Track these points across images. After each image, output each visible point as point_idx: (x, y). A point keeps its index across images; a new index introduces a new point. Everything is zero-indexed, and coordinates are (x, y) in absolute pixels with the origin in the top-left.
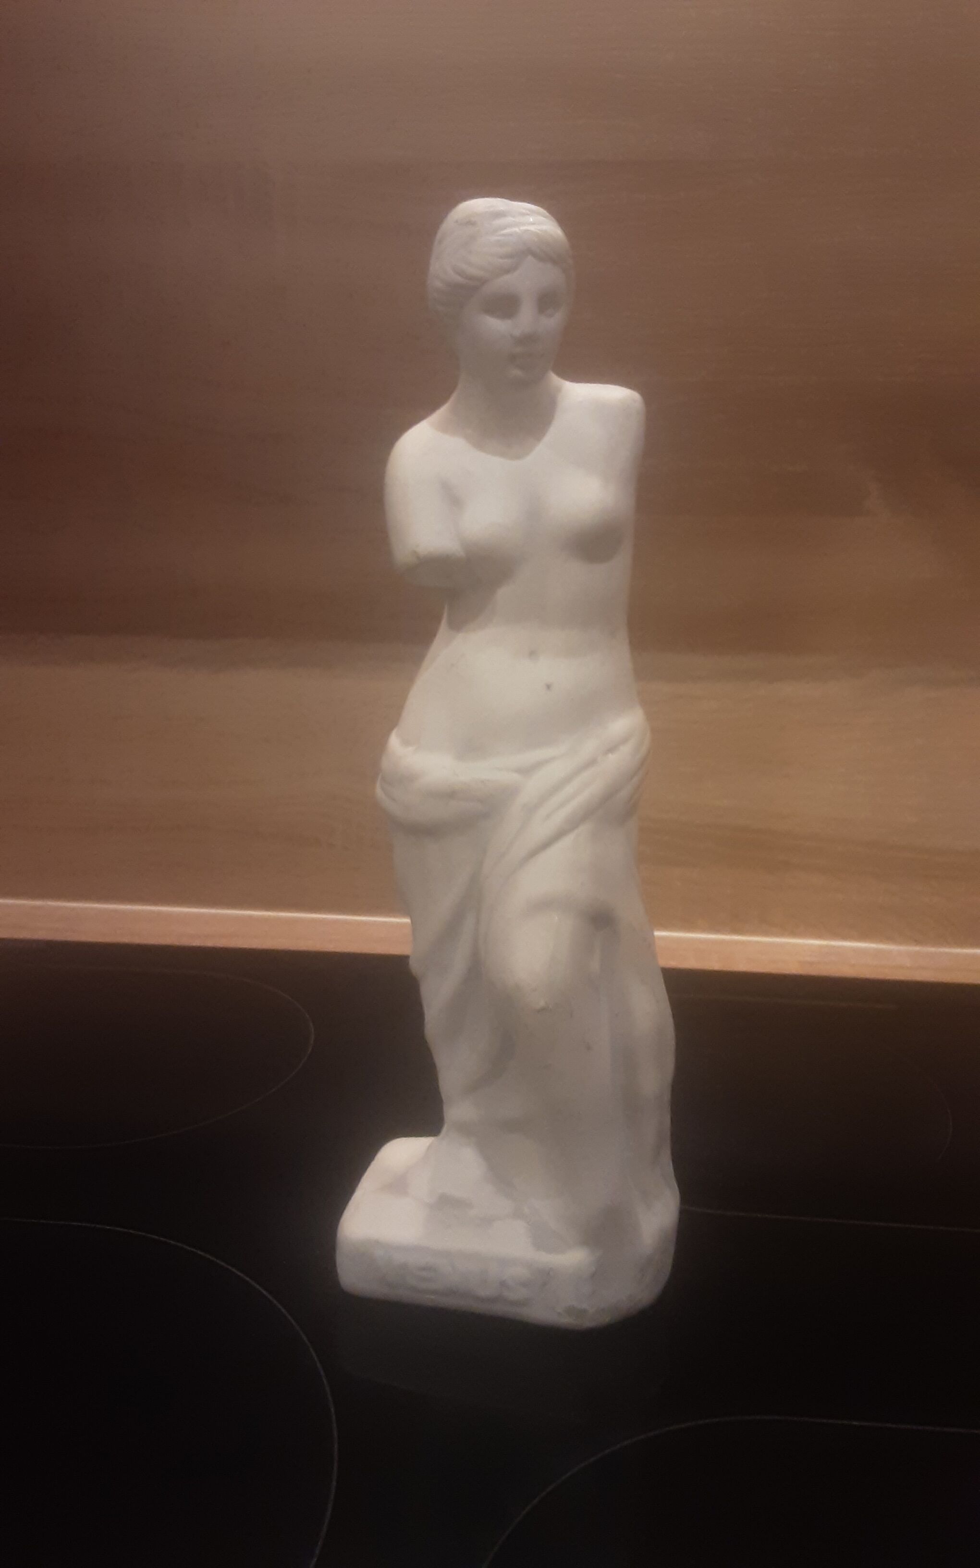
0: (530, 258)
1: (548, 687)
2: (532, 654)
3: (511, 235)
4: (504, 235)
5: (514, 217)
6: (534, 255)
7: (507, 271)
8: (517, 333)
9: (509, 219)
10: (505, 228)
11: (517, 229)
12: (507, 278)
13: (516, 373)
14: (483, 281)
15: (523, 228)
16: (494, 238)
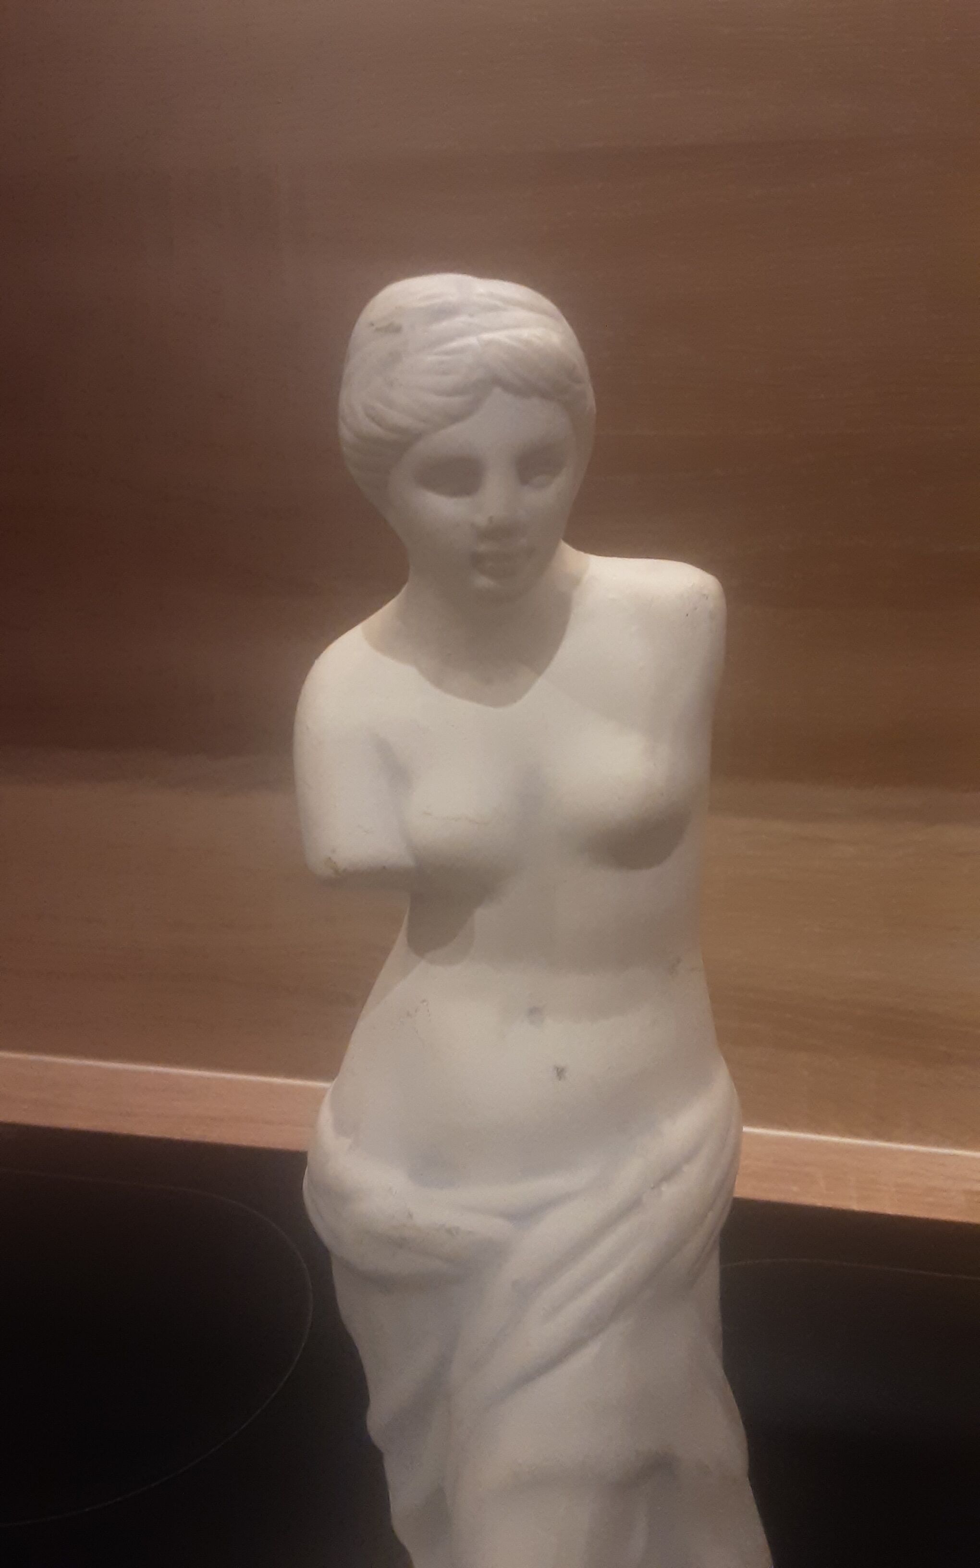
0: (497, 391)
1: (560, 1072)
2: (535, 1012)
3: (461, 350)
4: (447, 353)
5: (471, 315)
6: (507, 387)
7: (455, 418)
8: (481, 520)
9: (460, 321)
10: (452, 339)
11: (472, 340)
12: (453, 430)
13: (483, 582)
14: (418, 436)
15: (486, 336)
16: (430, 359)
